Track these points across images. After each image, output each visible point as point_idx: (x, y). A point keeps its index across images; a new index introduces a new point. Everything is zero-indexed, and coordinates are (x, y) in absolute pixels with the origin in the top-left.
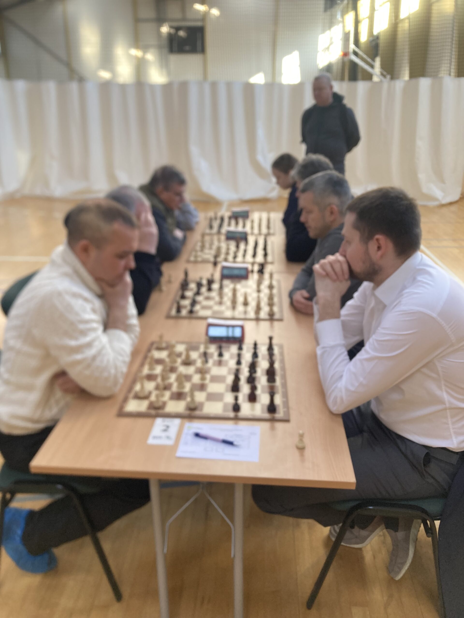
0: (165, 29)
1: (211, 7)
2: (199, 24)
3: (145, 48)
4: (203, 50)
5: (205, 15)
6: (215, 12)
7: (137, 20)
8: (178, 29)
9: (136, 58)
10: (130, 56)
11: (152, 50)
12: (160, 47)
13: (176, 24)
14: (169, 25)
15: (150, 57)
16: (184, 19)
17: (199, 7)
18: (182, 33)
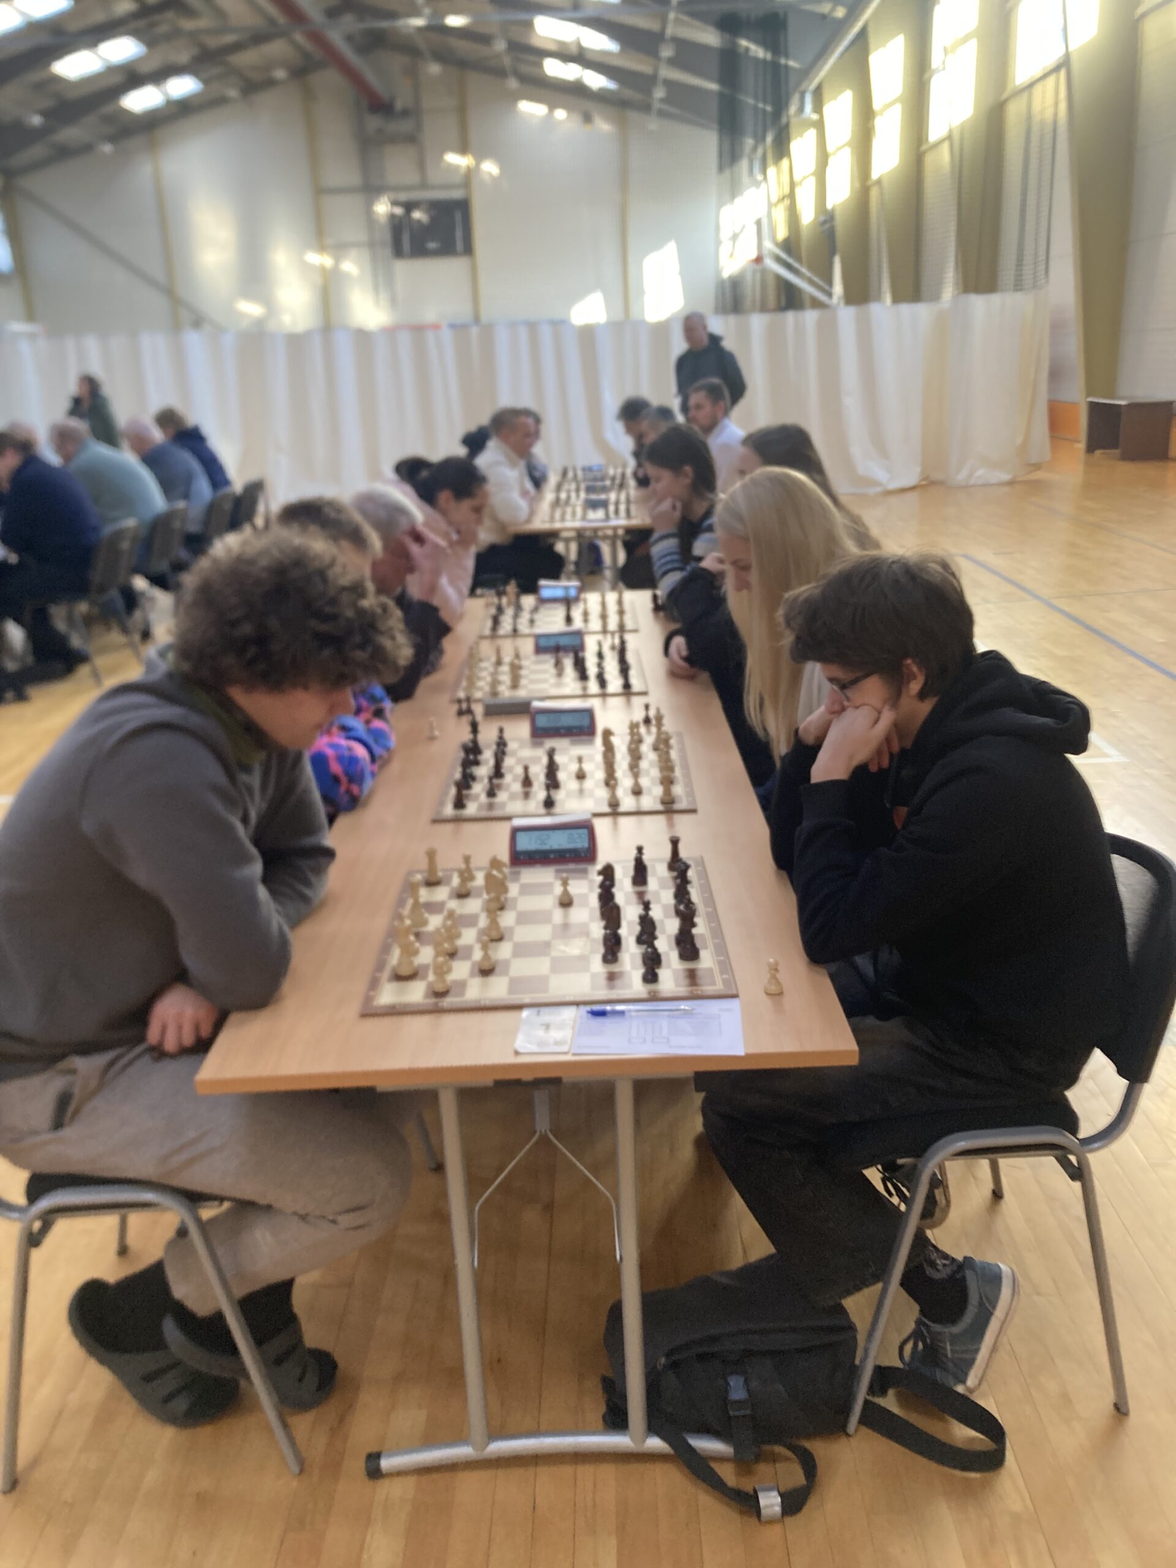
0: (382, 208)
1: (479, 158)
2: (457, 194)
3: (339, 249)
4: (468, 250)
5: (469, 177)
6: (490, 168)
7: (320, 191)
8: (409, 207)
9: (323, 270)
10: (306, 268)
11: (354, 253)
12: (372, 245)
13: (403, 197)
14: (389, 199)
15: (350, 266)
16: (424, 185)
17: (454, 159)
18: (417, 215)
